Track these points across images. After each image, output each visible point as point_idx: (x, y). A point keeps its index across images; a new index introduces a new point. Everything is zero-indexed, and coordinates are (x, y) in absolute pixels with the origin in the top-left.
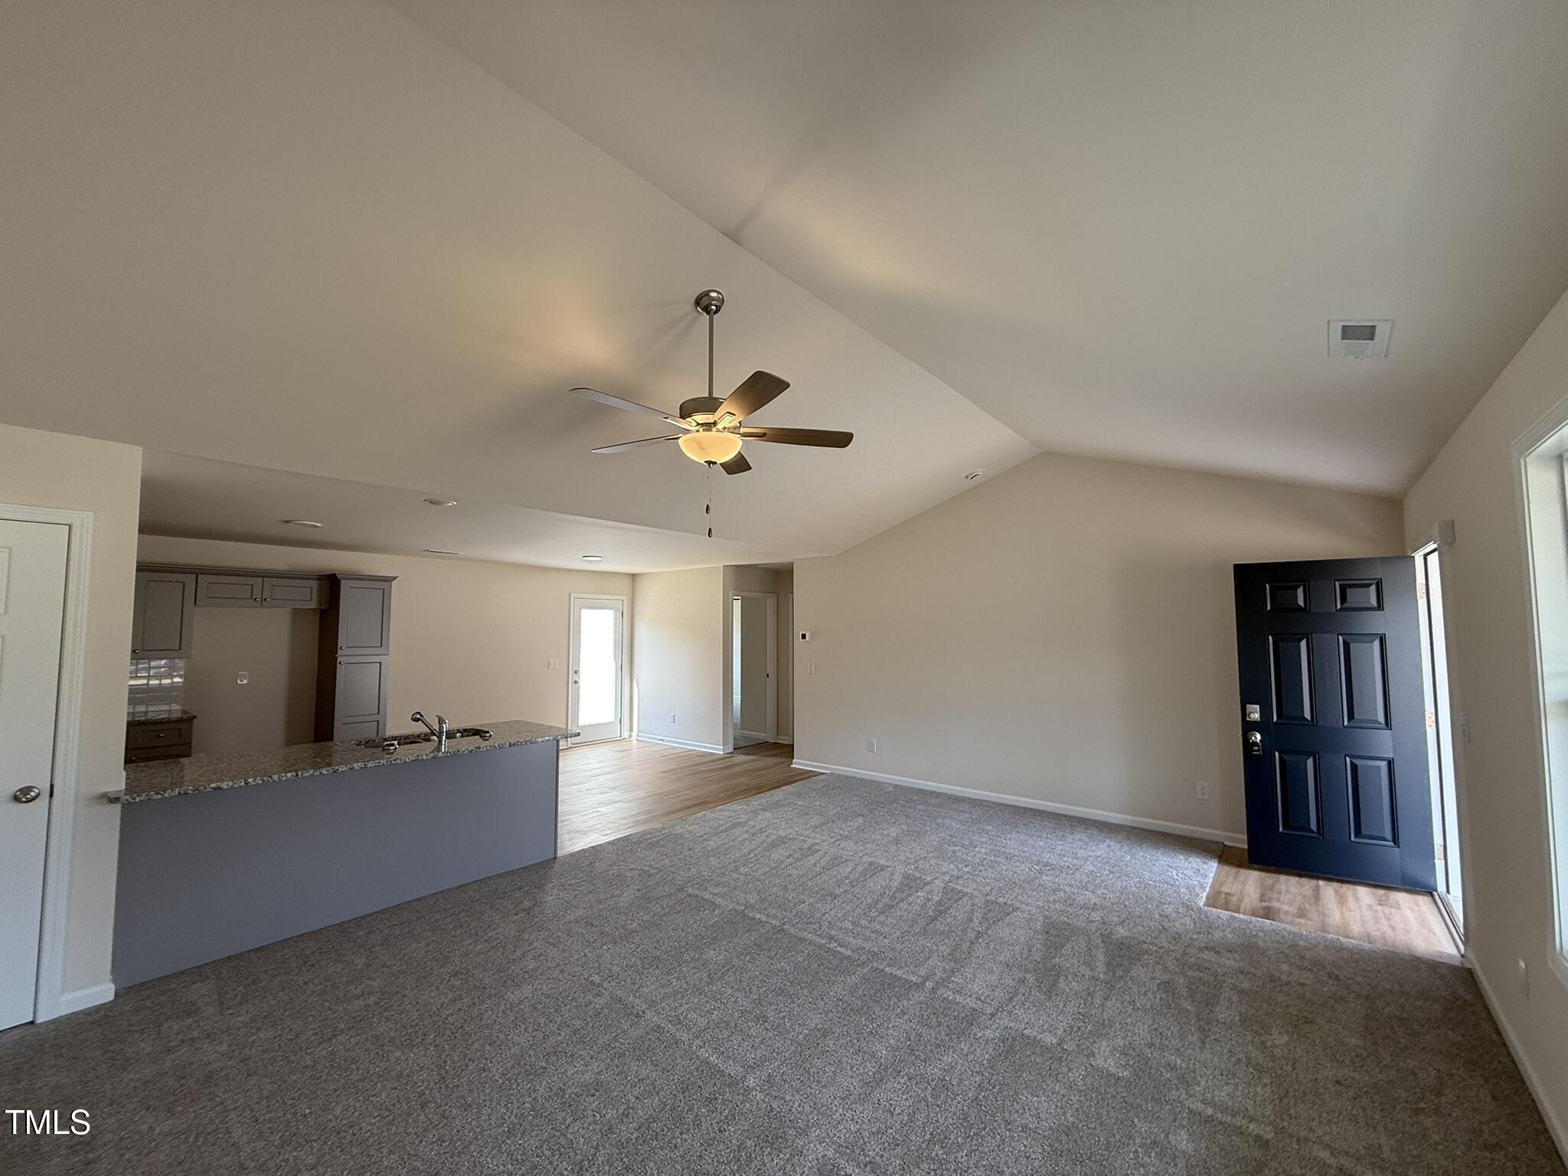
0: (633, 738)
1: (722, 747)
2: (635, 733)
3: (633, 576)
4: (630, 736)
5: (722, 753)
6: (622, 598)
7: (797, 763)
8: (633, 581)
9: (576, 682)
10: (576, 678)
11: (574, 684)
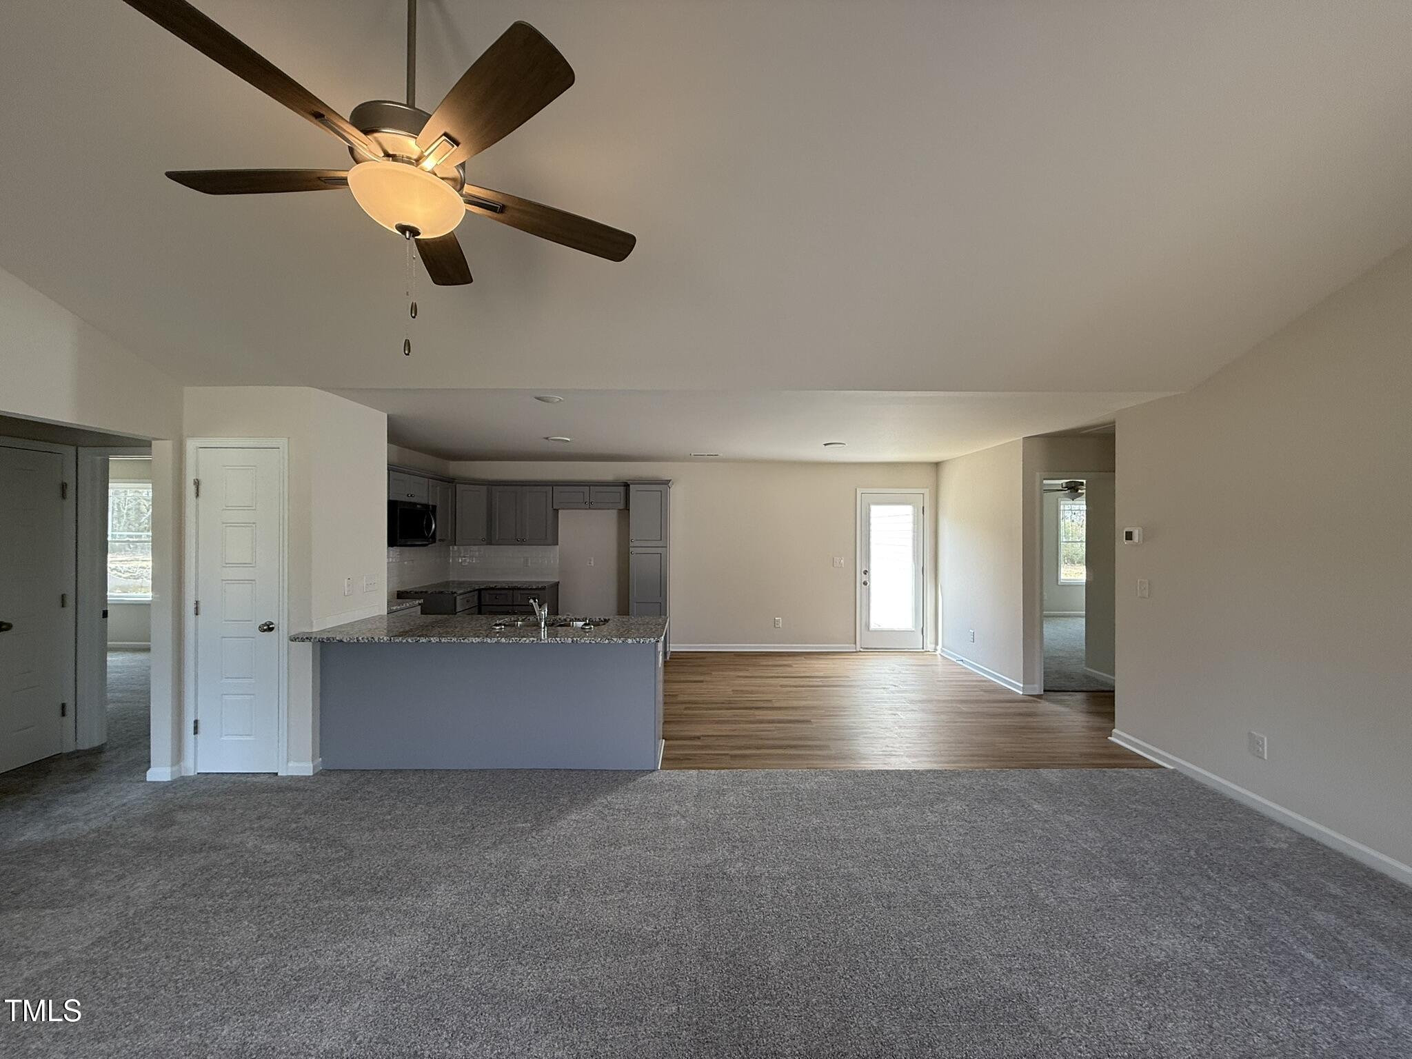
0: (939, 652)
1: (1022, 685)
2: (939, 647)
3: (937, 465)
4: (936, 650)
5: (1021, 693)
6: (922, 491)
7: (1119, 737)
8: (937, 467)
9: (865, 583)
10: (864, 578)
11: (863, 585)
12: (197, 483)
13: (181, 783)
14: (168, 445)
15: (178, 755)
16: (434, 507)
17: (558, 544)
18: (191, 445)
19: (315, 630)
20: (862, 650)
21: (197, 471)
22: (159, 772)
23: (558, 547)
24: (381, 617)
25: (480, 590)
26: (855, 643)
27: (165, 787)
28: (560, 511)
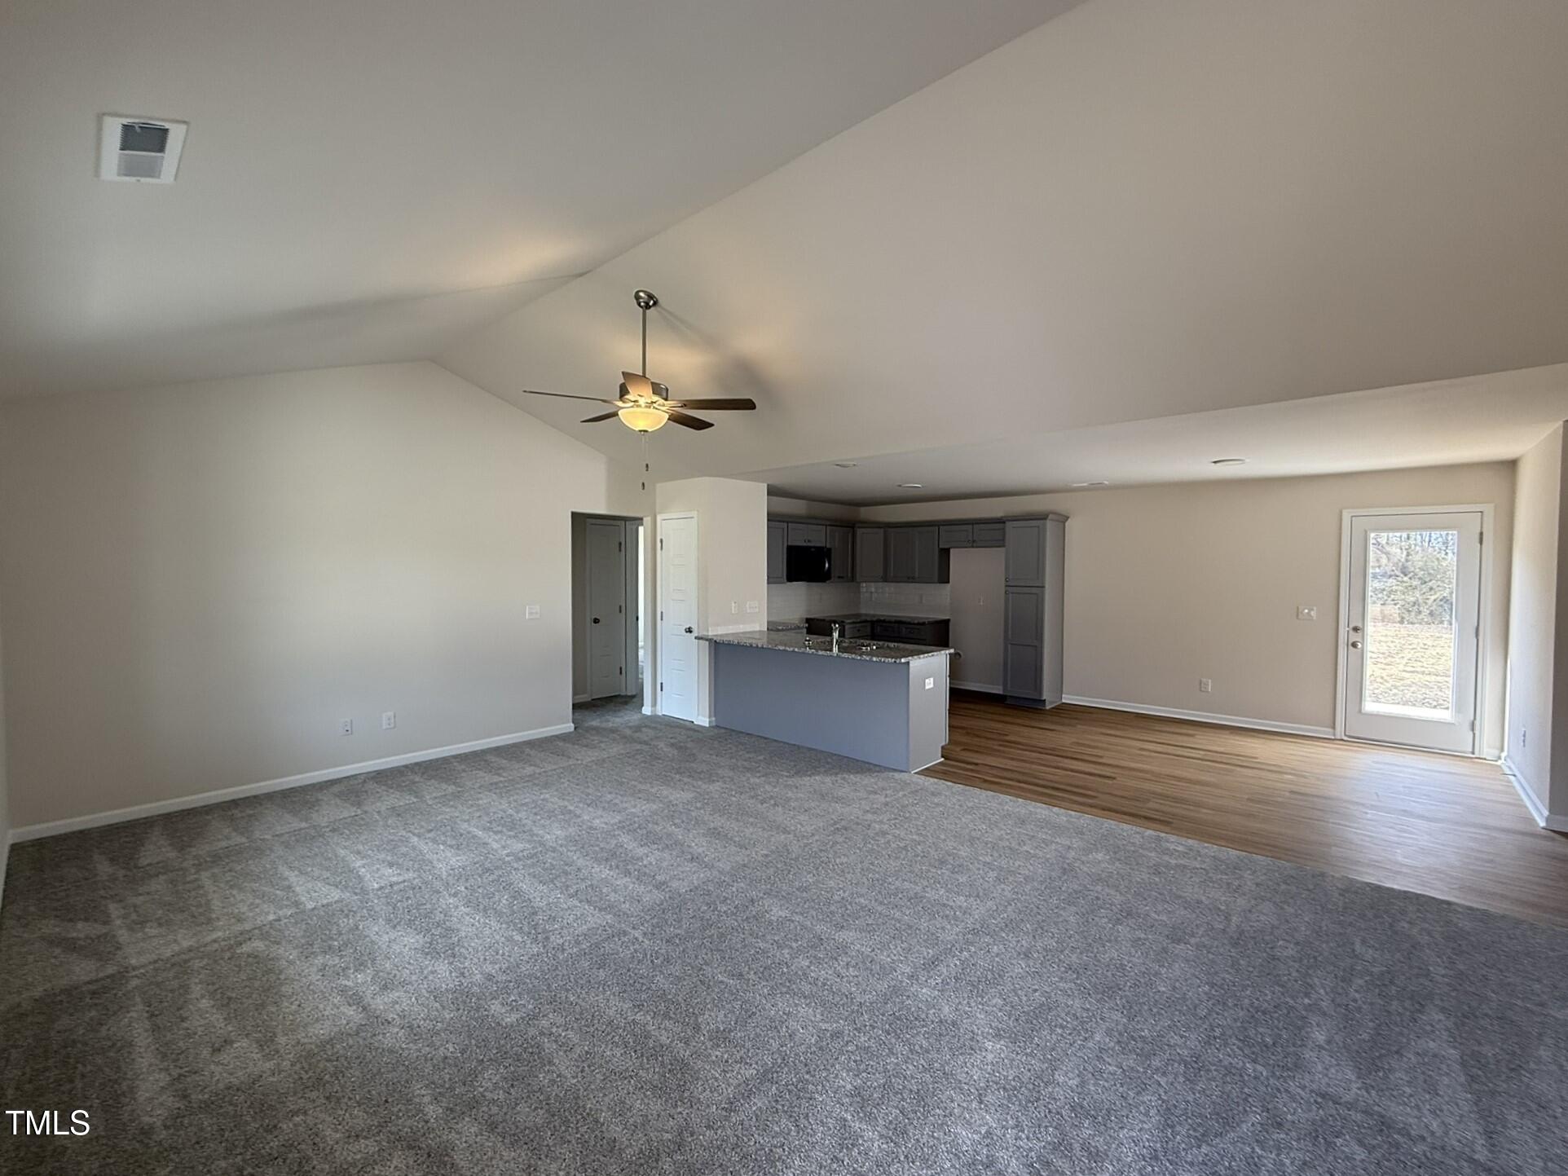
0: (1501, 762)
2: (1505, 753)
3: (1512, 464)
4: (1497, 758)
6: (1481, 508)
9: (1354, 645)
10: (1354, 637)
11: (1351, 648)
12: (661, 541)
13: (654, 718)
14: (649, 518)
15: (654, 704)
16: (829, 550)
17: (948, 582)
18: (659, 518)
19: (710, 634)
20: (1346, 738)
21: (661, 535)
22: (647, 710)
23: (948, 586)
24: (760, 632)
25: (873, 623)
26: (1334, 727)
27: (647, 717)
28: (951, 550)
